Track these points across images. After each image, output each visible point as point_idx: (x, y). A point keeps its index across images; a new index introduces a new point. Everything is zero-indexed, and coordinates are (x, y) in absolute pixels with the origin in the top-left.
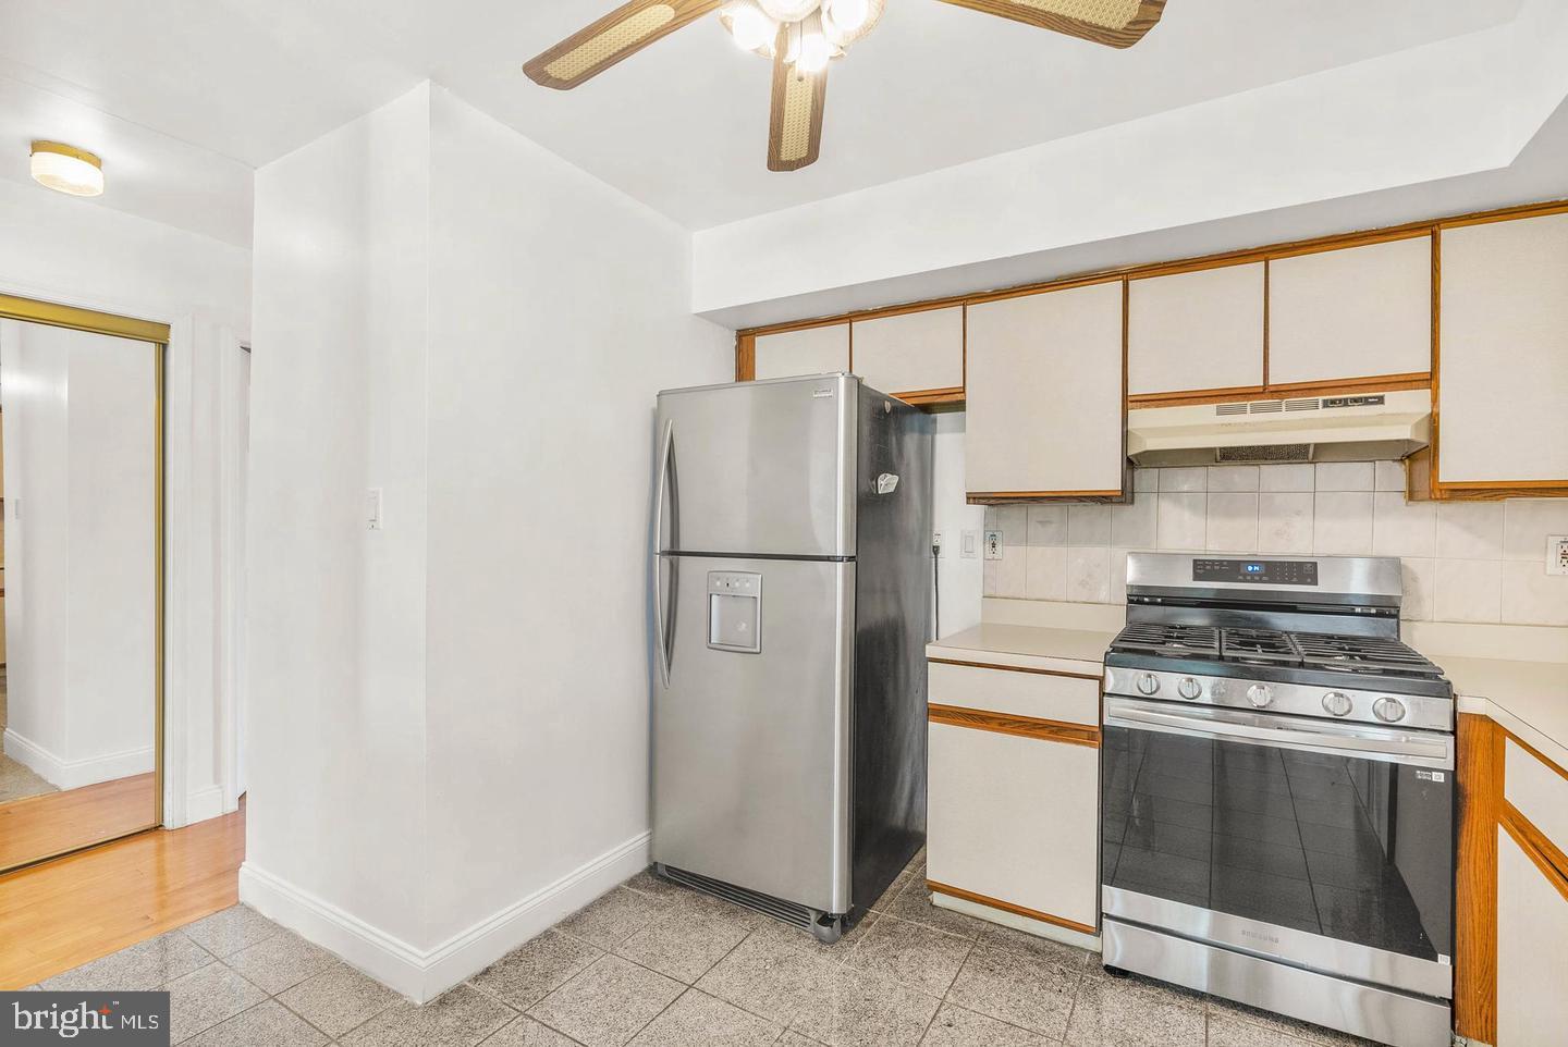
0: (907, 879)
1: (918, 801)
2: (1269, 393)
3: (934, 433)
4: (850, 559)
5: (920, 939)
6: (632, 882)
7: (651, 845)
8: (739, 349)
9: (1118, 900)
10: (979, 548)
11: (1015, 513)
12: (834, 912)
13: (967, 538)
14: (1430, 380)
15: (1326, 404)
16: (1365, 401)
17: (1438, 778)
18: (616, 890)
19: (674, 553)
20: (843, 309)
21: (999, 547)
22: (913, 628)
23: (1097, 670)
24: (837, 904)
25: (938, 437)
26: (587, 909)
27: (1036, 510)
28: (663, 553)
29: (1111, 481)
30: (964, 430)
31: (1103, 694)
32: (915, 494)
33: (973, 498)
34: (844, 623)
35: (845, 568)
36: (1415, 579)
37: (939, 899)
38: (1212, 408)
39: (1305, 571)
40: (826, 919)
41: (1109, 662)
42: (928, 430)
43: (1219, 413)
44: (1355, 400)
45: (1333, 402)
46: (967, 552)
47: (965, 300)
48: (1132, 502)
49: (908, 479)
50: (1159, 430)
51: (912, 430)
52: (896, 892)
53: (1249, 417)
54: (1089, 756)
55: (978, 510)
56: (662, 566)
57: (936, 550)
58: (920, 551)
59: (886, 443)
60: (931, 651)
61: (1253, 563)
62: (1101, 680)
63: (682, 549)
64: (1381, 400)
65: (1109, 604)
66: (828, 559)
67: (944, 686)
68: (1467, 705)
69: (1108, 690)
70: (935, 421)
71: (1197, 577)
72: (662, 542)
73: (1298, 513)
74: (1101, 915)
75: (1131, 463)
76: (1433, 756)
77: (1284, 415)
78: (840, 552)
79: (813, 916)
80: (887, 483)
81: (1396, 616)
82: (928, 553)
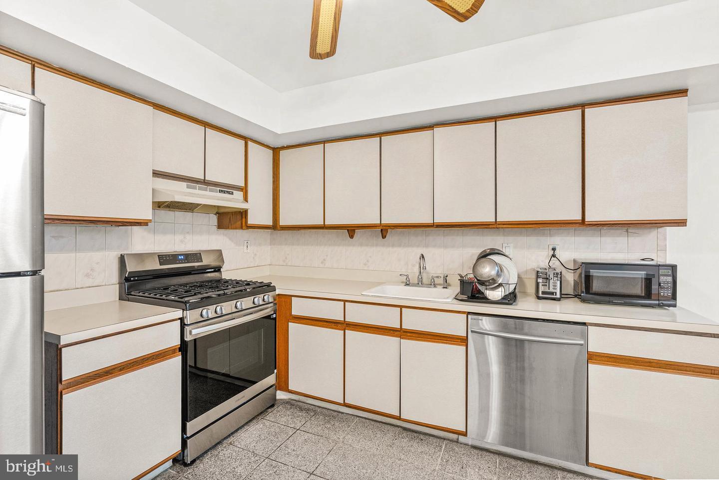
23: (179, 315)
38: (185, 185)
39: (198, 256)
43: (187, 187)
45: (222, 191)
53: (198, 191)
61: (181, 255)
65: (105, 285)
73: (188, 233)
77: (208, 193)
81: (220, 270)
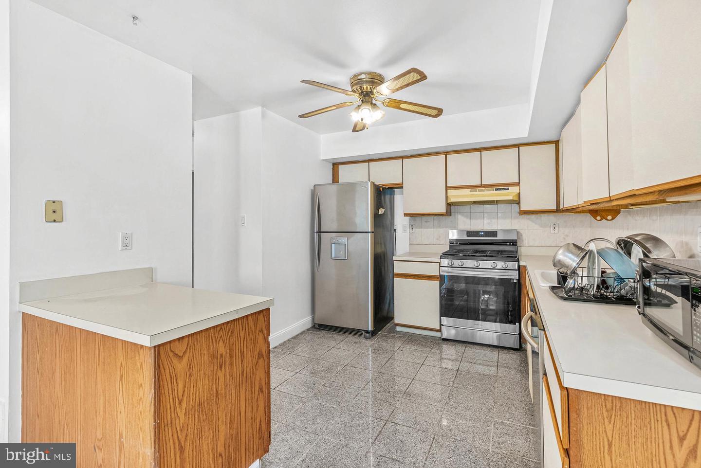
0: (389, 326)
1: (391, 305)
2: (482, 186)
3: (394, 195)
4: (373, 232)
5: (393, 337)
6: (308, 330)
7: (313, 319)
8: (333, 169)
9: (445, 320)
10: (408, 230)
11: (418, 219)
12: (370, 330)
13: (404, 227)
14: (518, 184)
15: (496, 190)
16: (504, 189)
17: (515, 281)
18: (304, 332)
19: (320, 232)
20: (367, 158)
21: (414, 229)
22: (389, 254)
23: (438, 260)
24: (370, 329)
25: (395, 196)
26: (297, 335)
27: (424, 218)
28: (317, 232)
29: (443, 210)
30: (403, 194)
31: (440, 266)
32: (389, 213)
33: (406, 215)
34: (371, 250)
35: (371, 235)
36: (522, 235)
37: (398, 329)
38: (469, 190)
39: (494, 234)
40: (367, 332)
41: (441, 258)
42: (392, 194)
43: (470, 192)
44: (502, 189)
45: (497, 189)
46: (405, 231)
47: (403, 158)
48: (451, 215)
49: (387, 210)
50: (456, 196)
51: (388, 194)
52: (385, 329)
53: (478, 193)
54: (437, 283)
55: (408, 218)
56: (316, 235)
57: (395, 230)
58: (391, 230)
59: (381, 199)
60: (395, 258)
61: (482, 232)
62: (440, 263)
63: (322, 231)
64: (508, 189)
66: (366, 232)
67: (398, 268)
68: (522, 263)
69: (441, 265)
70: (394, 191)
71: (468, 236)
72: (316, 229)
73: (493, 218)
74: (441, 325)
75: (449, 205)
76: (514, 275)
77: (486, 192)
78: (370, 231)
79: (363, 332)
80: (381, 211)
81: (516, 245)
82: (393, 231)
